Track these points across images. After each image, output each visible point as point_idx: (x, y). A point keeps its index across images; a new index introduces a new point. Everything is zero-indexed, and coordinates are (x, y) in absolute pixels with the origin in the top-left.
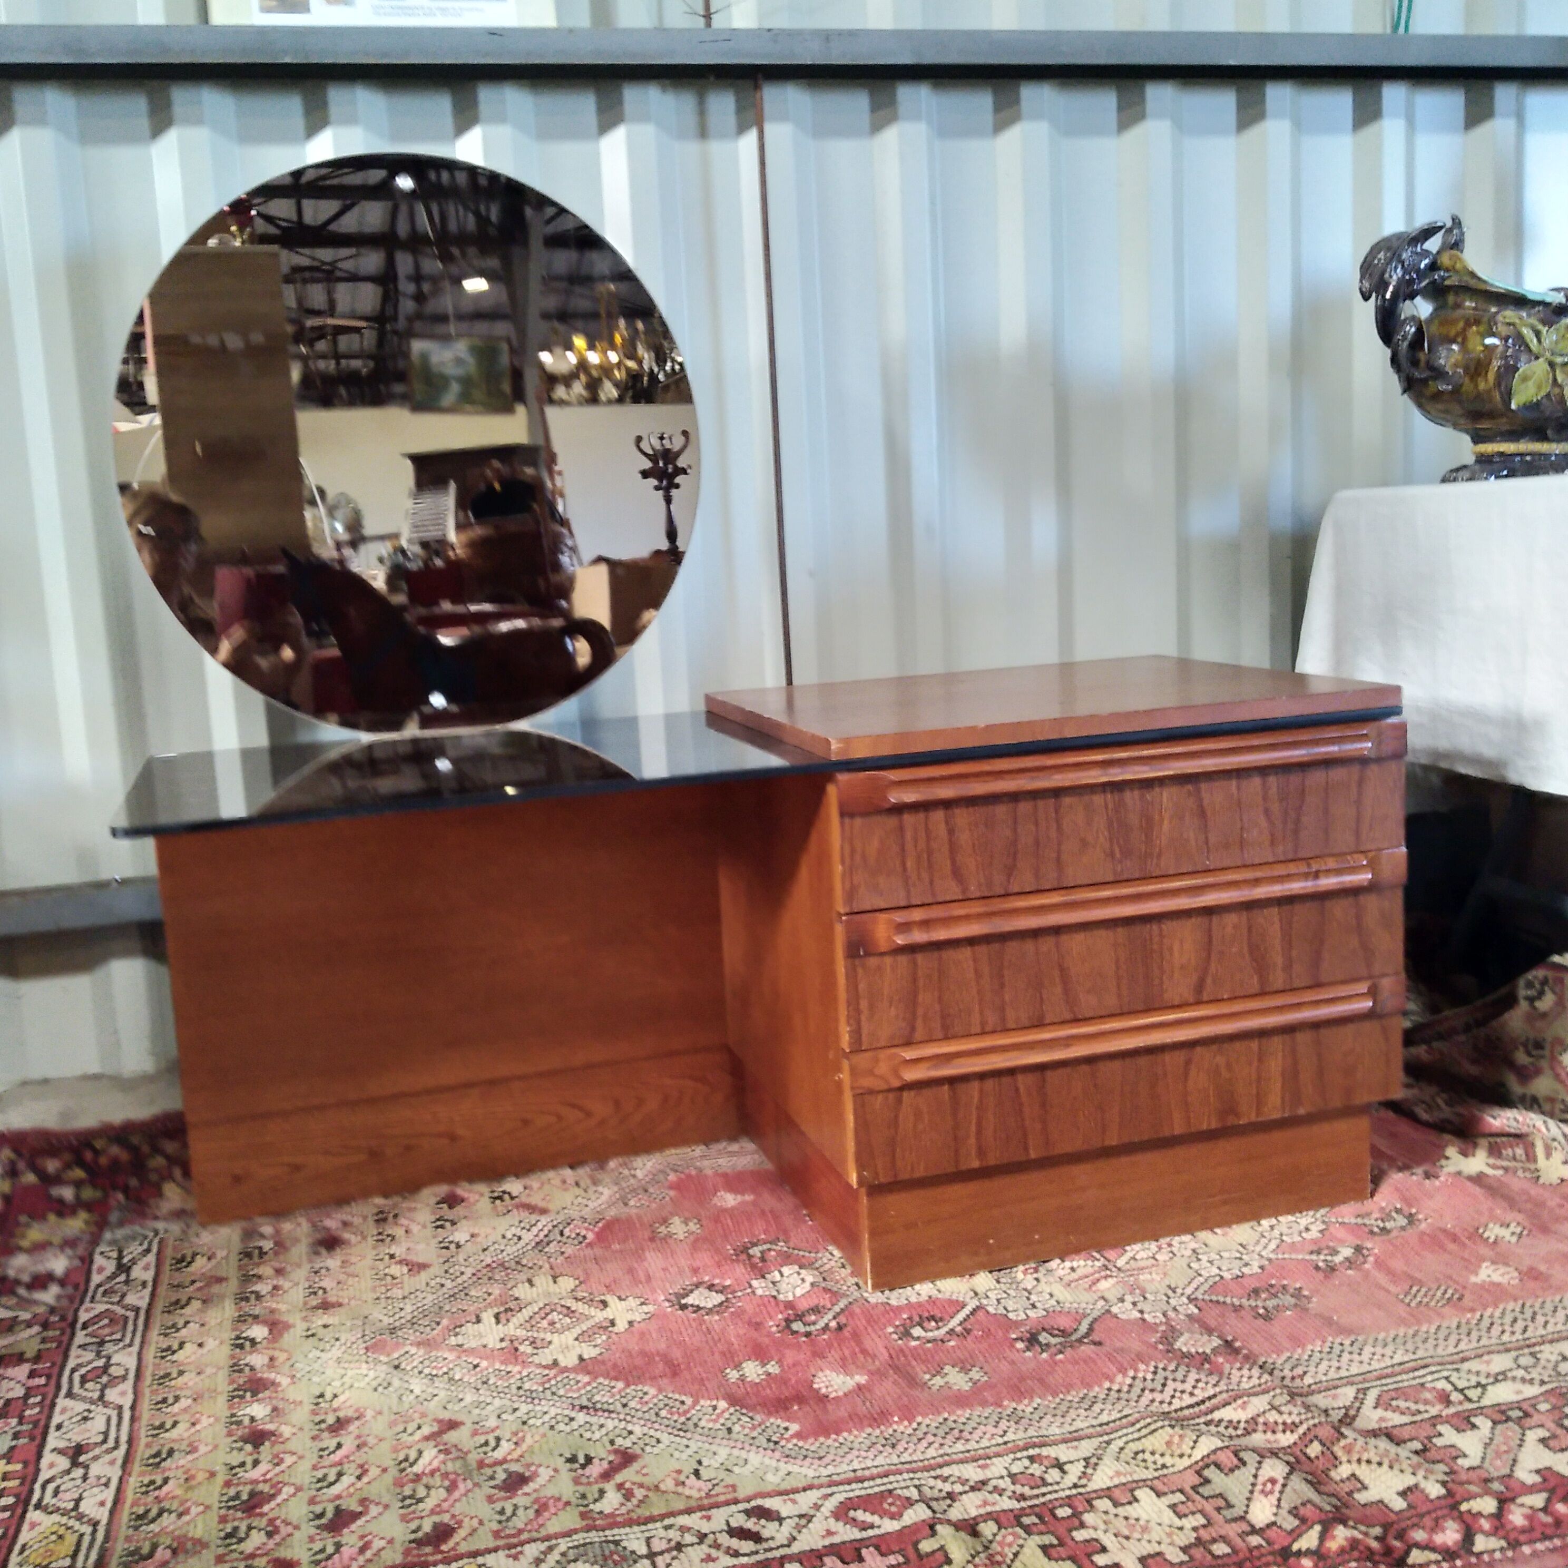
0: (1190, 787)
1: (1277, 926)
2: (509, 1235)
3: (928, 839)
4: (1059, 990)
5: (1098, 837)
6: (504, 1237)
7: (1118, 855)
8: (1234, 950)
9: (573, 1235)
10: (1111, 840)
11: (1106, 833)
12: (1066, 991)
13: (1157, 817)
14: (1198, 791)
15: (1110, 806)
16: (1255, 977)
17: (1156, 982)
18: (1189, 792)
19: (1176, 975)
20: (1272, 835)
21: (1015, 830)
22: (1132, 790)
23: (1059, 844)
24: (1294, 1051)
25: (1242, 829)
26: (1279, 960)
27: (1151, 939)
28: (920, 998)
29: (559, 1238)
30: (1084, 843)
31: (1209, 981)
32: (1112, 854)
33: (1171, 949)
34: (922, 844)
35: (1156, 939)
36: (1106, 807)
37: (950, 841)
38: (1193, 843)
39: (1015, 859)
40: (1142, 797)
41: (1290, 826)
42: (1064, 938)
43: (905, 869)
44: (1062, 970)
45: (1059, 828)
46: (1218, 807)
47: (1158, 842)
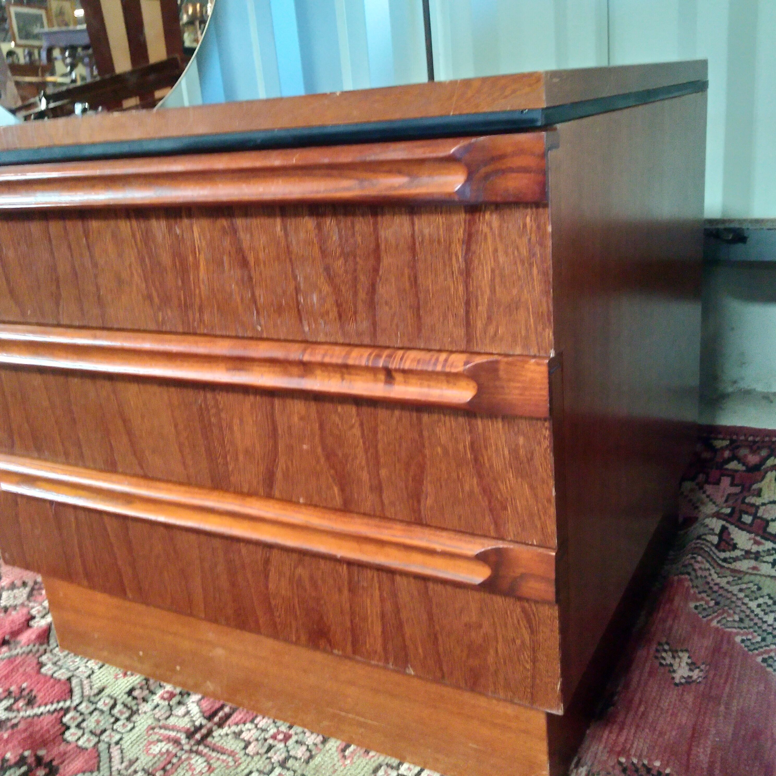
0: (224, 222)
1: (357, 431)
4: (125, 439)
5: (132, 274)
7: (156, 300)
8: (305, 447)
10: (146, 280)
11: (140, 271)
12: (132, 444)
13: (191, 258)
14: (235, 231)
15: (138, 236)
16: (336, 490)
17: (220, 460)
18: (223, 228)
19: (241, 457)
20: (338, 305)
21: (52, 253)
22: (158, 218)
23: (96, 276)
24: (394, 594)
25: (297, 290)
26: (365, 476)
27: (208, 411)
30: (119, 281)
31: (279, 475)
32: (150, 297)
33: (231, 428)
35: (213, 411)
36: (134, 236)
38: (238, 299)
39: (58, 287)
40: (170, 230)
41: (362, 295)
42: (120, 386)
44: (125, 421)
45: (92, 257)
46: (261, 255)
47: (197, 291)
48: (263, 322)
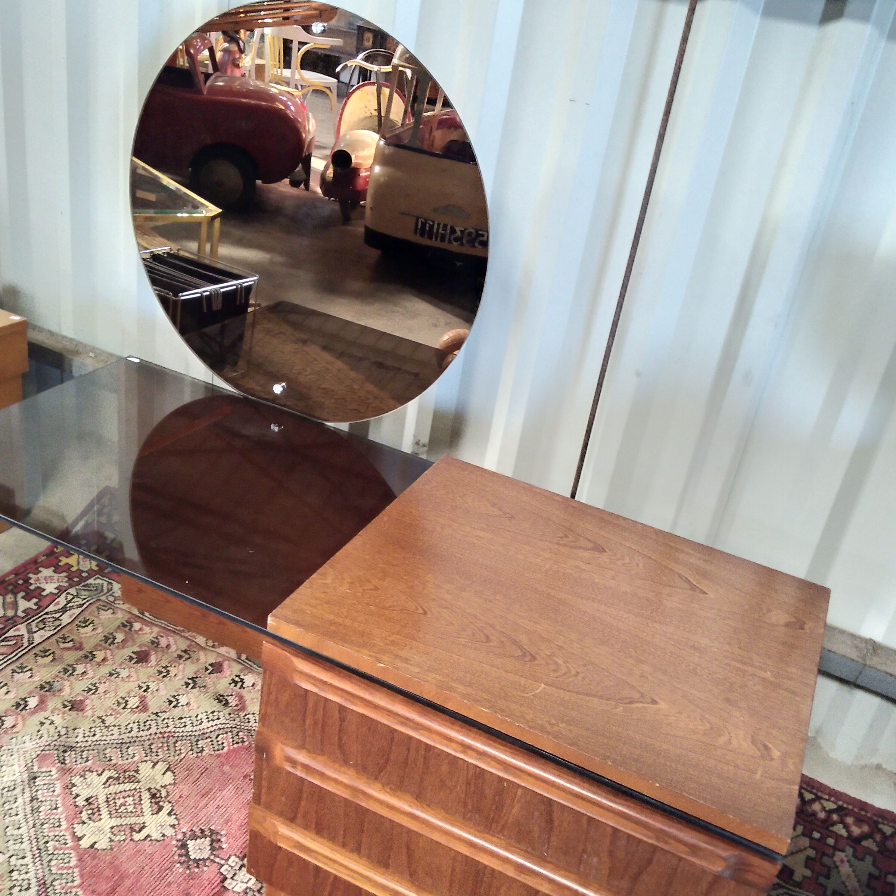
2: (199, 718)
3: (324, 715)
4: (404, 857)
5: (456, 786)
6: (197, 716)
7: (470, 806)
9: (220, 743)
10: (467, 794)
11: (463, 787)
12: (409, 862)
13: (508, 801)
18: (542, 800)
20: (611, 870)
21: (391, 745)
23: (424, 773)
25: (584, 851)
28: (303, 803)
29: (214, 738)
30: (443, 784)
32: (465, 803)
33: (498, 888)
34: (320, 715)
37: (340, 726)
38: (537, 835)
39: (386, 763)
41: (630, 873)
43: (304, 724)
44: (409, 850)
45: (425, 763)
46: (565, 824)
47: (506, 818)
48: (550, 852)
